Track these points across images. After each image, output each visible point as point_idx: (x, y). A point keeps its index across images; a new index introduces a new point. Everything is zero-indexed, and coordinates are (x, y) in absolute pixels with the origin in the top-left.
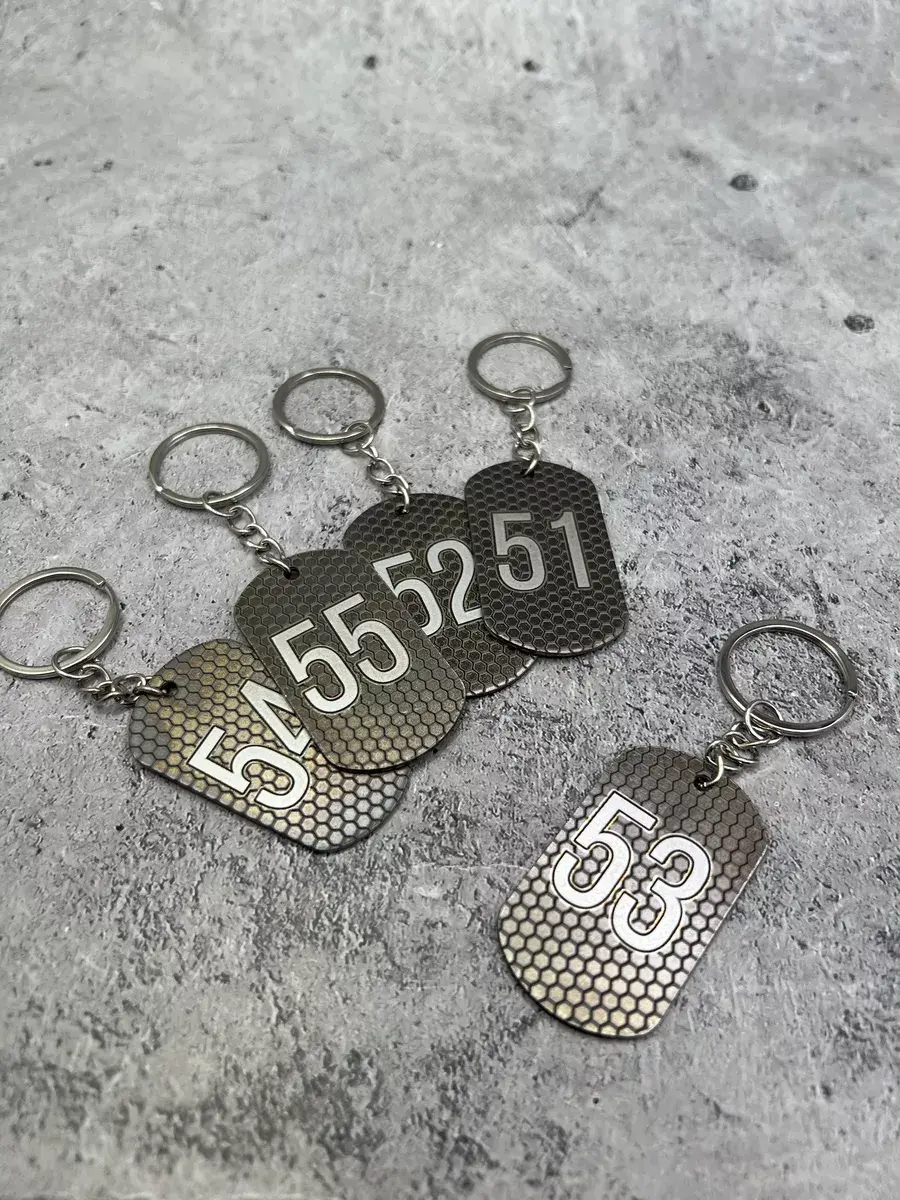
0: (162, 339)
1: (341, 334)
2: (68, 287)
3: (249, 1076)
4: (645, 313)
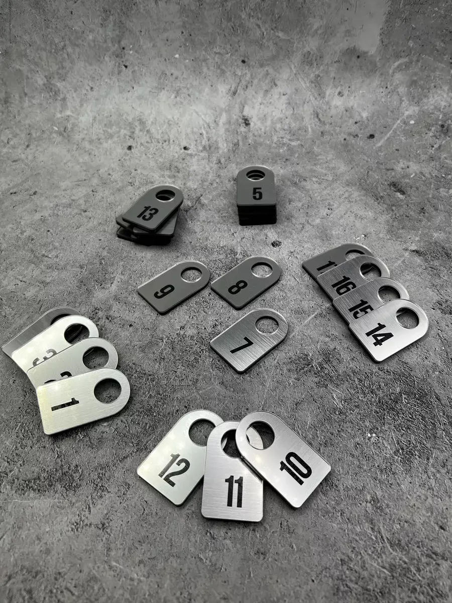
0: (46, 256)
1: (105, 253)
2: (18, 239)
3: (48, 471)
4: (206, 243)
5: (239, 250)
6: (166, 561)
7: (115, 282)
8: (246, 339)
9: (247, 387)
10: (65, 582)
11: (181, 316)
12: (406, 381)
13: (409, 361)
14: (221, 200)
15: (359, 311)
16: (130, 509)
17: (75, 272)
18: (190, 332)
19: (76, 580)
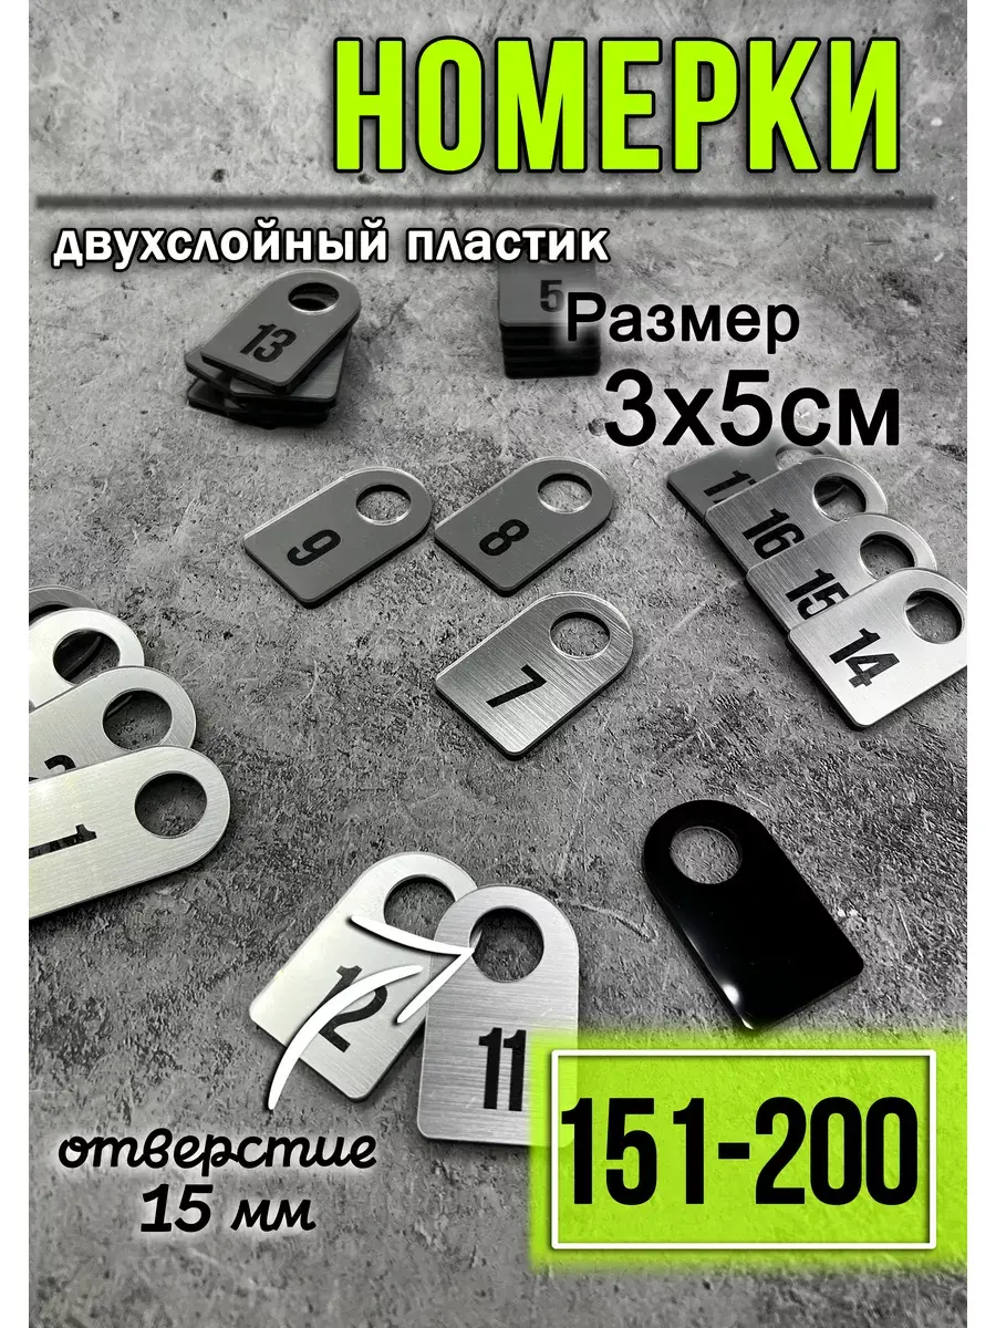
5: (505, 441)
6: (331, 1243)
7: (185, 522)
8: (527, 670)
9: (531, 791)
10: (66, 1302)
11: (358, 610)
12: (931, 775)
13: (937, 724)
14: (458, 311)
15: (813, 599)
16: (233, 1111)
17: (79, 496)
18: (383, 652)
19: (96, 1297)
